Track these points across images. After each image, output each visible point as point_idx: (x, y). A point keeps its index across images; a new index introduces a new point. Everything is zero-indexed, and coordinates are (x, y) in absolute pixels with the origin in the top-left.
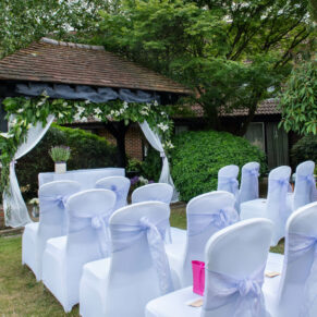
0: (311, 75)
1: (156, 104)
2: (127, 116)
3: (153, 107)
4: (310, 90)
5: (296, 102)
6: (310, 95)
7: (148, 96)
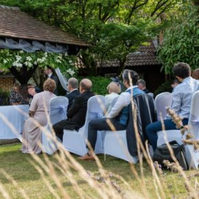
0: (184, 34)
1: (66, 55)
2: (46, 63)
3: (63, 57)
4: (185, 44)
5: (173, 53)
6: (184, 47)
7: (61, 48)
